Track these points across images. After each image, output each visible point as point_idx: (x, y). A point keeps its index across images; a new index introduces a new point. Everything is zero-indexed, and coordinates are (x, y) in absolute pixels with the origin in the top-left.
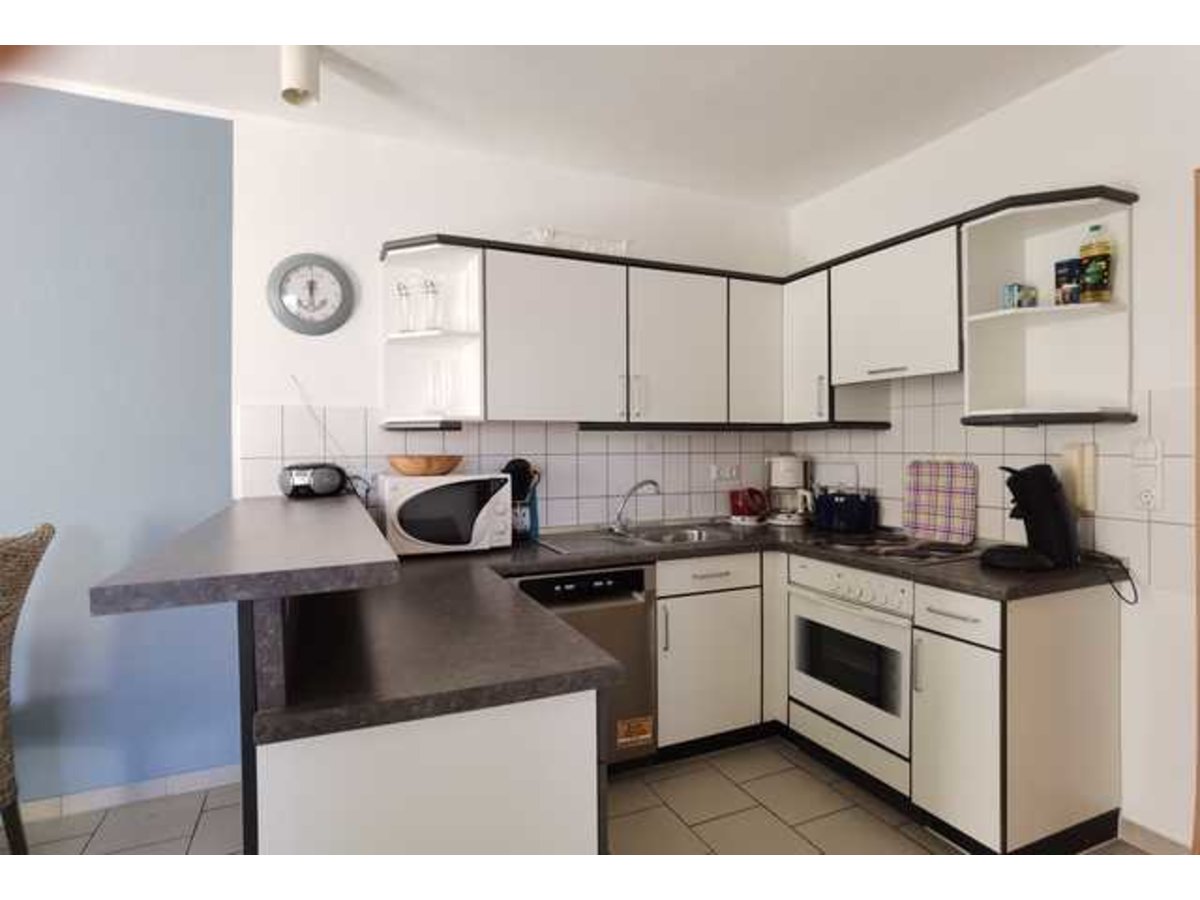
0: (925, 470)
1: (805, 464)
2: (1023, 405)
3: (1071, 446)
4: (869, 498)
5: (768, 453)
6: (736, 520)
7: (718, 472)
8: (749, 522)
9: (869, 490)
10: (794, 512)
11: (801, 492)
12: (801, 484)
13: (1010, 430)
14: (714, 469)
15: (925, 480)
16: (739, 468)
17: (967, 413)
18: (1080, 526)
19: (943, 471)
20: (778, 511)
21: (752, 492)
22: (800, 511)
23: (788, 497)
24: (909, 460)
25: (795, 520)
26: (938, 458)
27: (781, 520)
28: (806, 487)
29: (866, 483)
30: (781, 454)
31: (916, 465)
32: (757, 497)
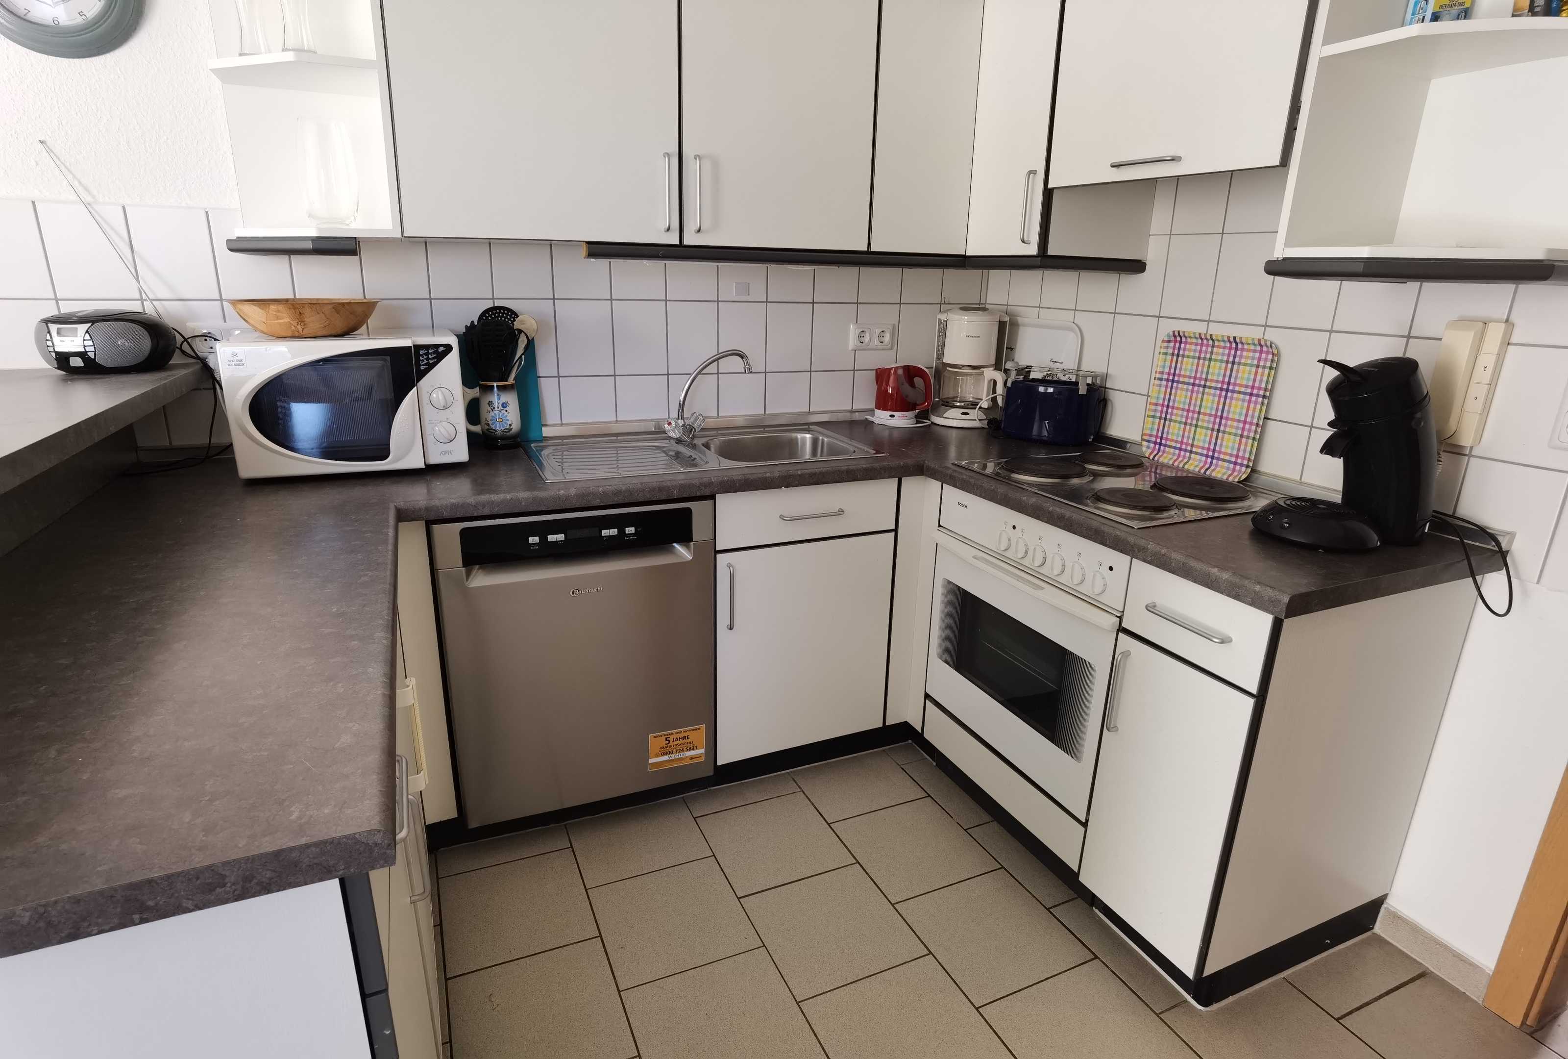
0: (1191, 350)
1: (1002, 325)
2: (1389, 240)
3: (1464, 322)
4: (1092, 388)
5: (943, 304)
6: (882, 417)
7: (861, 335)
8: (901, 420)
9: (1094, 377)
10: (974, 405)
11: (990, 374)
12: (993, 362)
13: (1351, 287)
14: (853, 331)
15: (1187, 367)
16: (895, 332)
17: (1281, 251)
18: (1439, 470)
19: (1220, 353)
20: (948, 404)
21: (911, 373)
22: (985, 404)
23: (970, 380)
24: (1168, 327)
25: (974, 419)
26: (1216, 330)
27: (952, 418)
28: (998, 365)
29: (1093, 364)
30: (966, 308)
31: (1178, 338)
32: (918, 381)
